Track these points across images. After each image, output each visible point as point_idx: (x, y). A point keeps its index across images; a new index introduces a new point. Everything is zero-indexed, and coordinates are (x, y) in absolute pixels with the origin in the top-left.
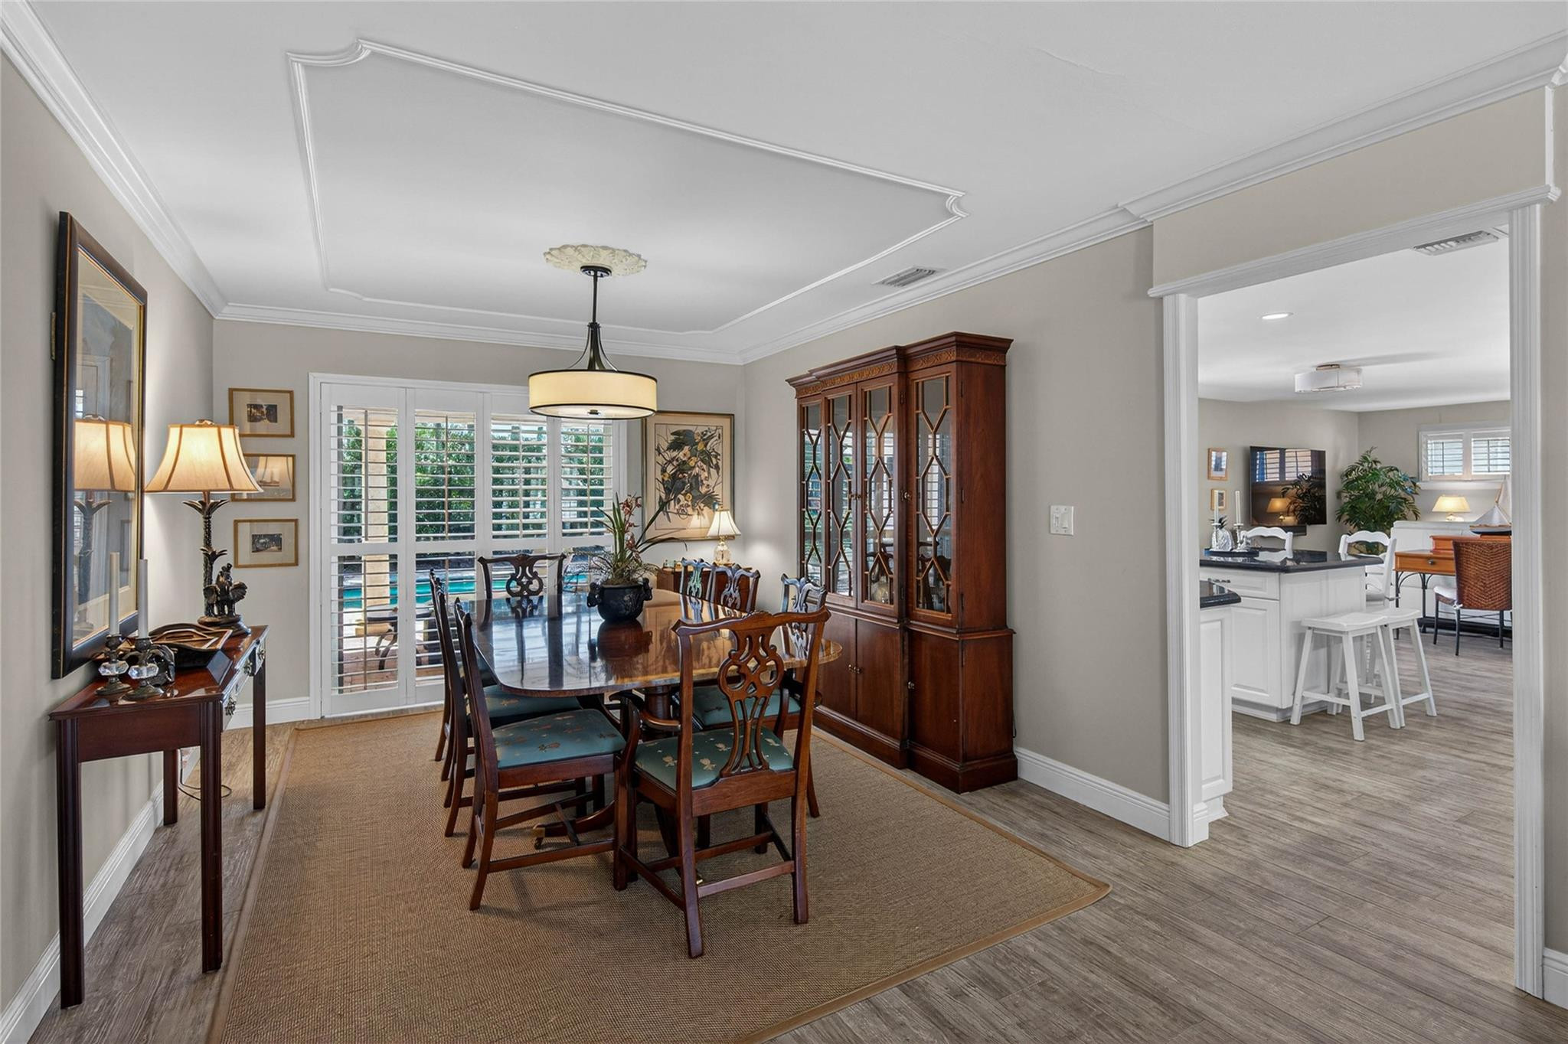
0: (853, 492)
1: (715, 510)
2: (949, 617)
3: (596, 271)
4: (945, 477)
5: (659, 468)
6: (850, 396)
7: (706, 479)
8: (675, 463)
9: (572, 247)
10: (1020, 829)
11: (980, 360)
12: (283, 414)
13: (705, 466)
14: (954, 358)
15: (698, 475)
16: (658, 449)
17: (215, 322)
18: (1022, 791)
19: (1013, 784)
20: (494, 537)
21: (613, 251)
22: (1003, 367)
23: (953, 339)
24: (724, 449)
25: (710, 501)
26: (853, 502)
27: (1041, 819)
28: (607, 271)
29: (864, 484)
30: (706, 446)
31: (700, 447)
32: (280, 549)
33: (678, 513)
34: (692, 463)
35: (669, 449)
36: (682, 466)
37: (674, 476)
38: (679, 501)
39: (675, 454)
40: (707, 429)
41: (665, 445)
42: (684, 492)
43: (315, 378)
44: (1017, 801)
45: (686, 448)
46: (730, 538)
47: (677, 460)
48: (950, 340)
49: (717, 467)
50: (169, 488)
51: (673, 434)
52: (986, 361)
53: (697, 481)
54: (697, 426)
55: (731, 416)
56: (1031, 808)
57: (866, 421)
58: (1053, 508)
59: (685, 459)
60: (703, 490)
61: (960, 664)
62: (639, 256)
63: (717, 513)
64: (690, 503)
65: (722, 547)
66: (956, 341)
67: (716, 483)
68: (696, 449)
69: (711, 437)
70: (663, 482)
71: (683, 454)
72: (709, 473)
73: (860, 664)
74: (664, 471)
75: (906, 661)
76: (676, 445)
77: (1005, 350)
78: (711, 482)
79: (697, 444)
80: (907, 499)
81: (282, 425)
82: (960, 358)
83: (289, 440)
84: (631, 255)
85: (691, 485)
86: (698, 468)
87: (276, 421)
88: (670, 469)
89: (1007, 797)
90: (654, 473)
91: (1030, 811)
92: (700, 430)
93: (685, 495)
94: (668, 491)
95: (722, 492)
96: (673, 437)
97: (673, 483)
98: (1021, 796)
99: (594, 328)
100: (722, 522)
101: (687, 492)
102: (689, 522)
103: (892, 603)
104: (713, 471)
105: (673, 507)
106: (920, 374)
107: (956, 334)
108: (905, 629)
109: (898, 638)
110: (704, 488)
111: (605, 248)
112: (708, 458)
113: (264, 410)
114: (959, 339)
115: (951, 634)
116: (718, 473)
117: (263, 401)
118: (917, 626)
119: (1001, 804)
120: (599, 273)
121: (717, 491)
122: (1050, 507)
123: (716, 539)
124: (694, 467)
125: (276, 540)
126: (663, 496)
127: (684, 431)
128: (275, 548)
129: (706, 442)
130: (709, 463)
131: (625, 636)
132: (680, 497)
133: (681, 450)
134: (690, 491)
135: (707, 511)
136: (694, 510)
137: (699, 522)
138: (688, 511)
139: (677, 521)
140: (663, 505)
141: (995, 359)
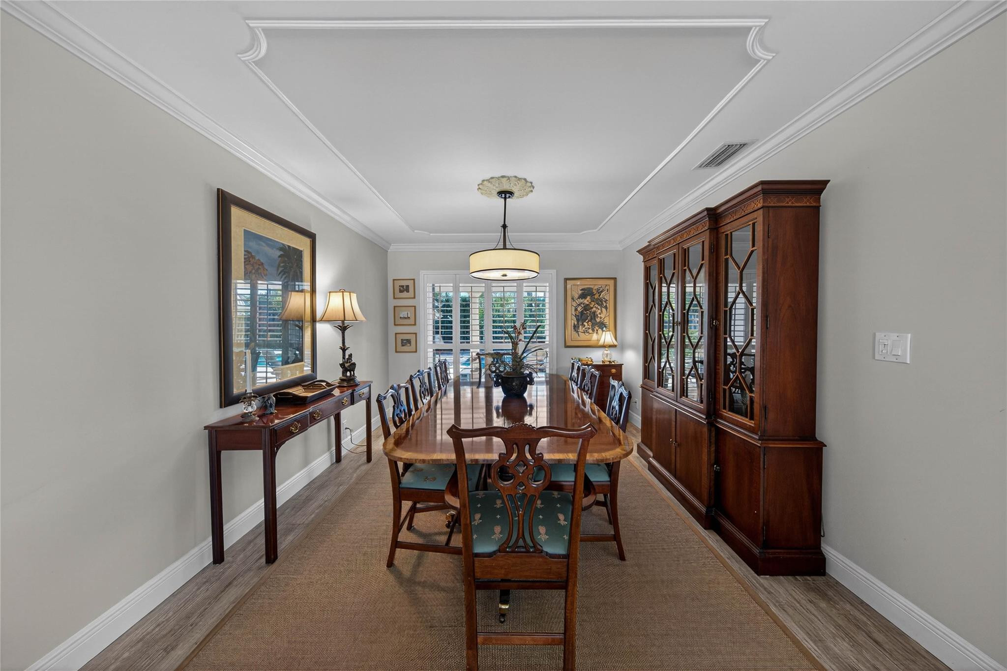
0: (676, 320)
1: (603, 331)
2: (751, 423)
3: (505, 194)
4: (750, 308)
5: (574, 308)
6: (674, 254)
7: (600, 314)
8: (582, 305)
9: (487, 180)
10: (826, 650)
11: (790, 204)
12: (411, 289)
13: (599, 307)
14: (760, 205)
15: (594, 312)
16: (573, 299)
17: (388, 253)
18: (830, 593)
19: (819, 579)
20: (493, 342)
21: (509, 178)
22: (817, 208)
23: (759, 188)
24: (610, 297)
25: (602, 326)
26: (676, 327)
27: (855, 644)
28: (511, 193)
29: (683, 315)
30: (599, 296)
31: (596, 296)
32: (410, 345)
33: (584, 332)
34: (592, 306)
35: (579, 298)
36: (587, 308)
37: (582, 312)
38: (584, 326)
39: (581, 301)
40: (600, 286)
41: (576, 296)
42: (587, 321)
43: (422, 272)
44: (823, 605)
45: (589, 297)
46: (611, 346)
47: (583, 304)
48: (756, 190)
49: (606, 308)
50: (323, 320)
51: (581, 290)
52: (797, 205)
53: (594, 316)
54: (595, 285)
55: (615, 279)
56: (840, 622)
57: (685, 270)
58: (879, 335)
59: (587, 303)
60: (598, 320)
61: (762, 466)
62: (525, 180)
63: (604, 333)
64: (590, 327)
65: (607, 351)
66: (762, 189)
67: (604, 315)
68: (594, 298)
69: (602, 292)
70: (576, 316)
71: (586, 301)
72: (601, 311)
73: (678, 439)
74: (576, 310)
75: (713, 449)
76: (583, 296)
77: (819, 192)
78: (603, 316)
79: (594, 295)
80: (716, 326)
81: (411, 294)
82: (766, 204)
83: (414, 300)
84: (520, 179)
85: (591, 316)
86: (595, 308)
87: (408, 292)
88: (579, 309)
89: (812, 596)
90: (571, 311)
91: (840, 626)
92: (596, 287)
93: (588, 323)
94: (578, 320)
95: (609, 321)
96: (581, 292)
97: (581, 316)
98: (829, 600)
99: (504, 226)
100: (607, 337)
101: (588, 321)
102: (592, 337)
103: (702, 402)
104: (604, 310)
105: (581, 329)
106: (728, 227)
107: (762, 183)
108: (711, 424)
109: (705, 430)
110: (599, 318)
111: (503, 177)
112: (600, 302)
113: (405, 288)
114: (765, 187)
115: (754, 439)
116: (607, 310)
117: (404, 283)
118: (723, 424)
119: (803, 602)
120: (508, 195)
121: (606, 321)
122: (874, 335)
123: (604, 346)
124: (592, 308)
125: (409, 341)
126: (576, 323)
127: (588, 288)
128: (409, 345)
129: (600, 293)
130: (601, 305)
131: (514, 405)
132: (585, 323)
133: (585, 298)
134: (590, 321)
135: (600, 331)
136: (593, 330)
137: (595, 337)
138: (590, 331)
139: (583, 336)
140: (576, 328)
141: (806, 202)
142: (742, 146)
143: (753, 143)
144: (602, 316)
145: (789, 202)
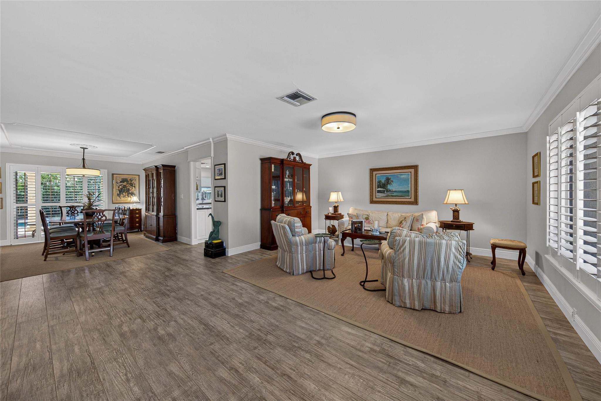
3: (84, 149)
4: (163, 189)
6: (151, 173)
8: (122, 186)
14: (162, 169)
15: (129, 188)
16: (117, 182)
21: (87, 145)
22: (175, 170)
25: (132, 194)
28: (87, 148)
29: (152, 191)
31: (130, 182)
33: (123, 197)
34: (127, 186)
36: (124, 186)
37: (122, 189)
38: (123, 194)
40: (131, 178)
41: (119, 181)
43: (8, 164)
46: (137, 202)
49: (135, 187)
53: (129, 190)
54: (129, 177)
55: (139, 176)
60: (130, 192)
62: (94, 146)
65: (135, 204)
68: (128, 182)
69: (132, 180)
70: (118, 190)
71: (125, 184)
74: (118, 187)
76: (122, 182)
77: (175, 167)
80: (158, 193)
82: (164, 169)
84: (92, 146)
85: (127, 190)
86: (128, 186)
88: (120, 187)
90: (116, 188)
92: (129, 178)
93: (125, 193)
94: (120, 192)
96: (121, 180)
97: (122, 190)
99: (84, 159)
100: (135, 199)
104: (133, 188)
105: (121, 195)
106: (159, 171)
108: (157, 216)
112: (132, 185)
114: (163, 165)
121: (135, 192)
122: (181, 194)
123: (132, 203)
126: (118, 193)
127: (125, 178)
130: (132, 186)
133: (124, 183)
134: (127, 192)
135: (131, 196)
136: (128, 196)
137: (129, 199)
138: (127, 196)
139: (122, 199)
140: (119, 195)
141: (173, 169)
142: (164, 152)
143: (166, 152)
144: (132, 190)
145: (169, 169)
